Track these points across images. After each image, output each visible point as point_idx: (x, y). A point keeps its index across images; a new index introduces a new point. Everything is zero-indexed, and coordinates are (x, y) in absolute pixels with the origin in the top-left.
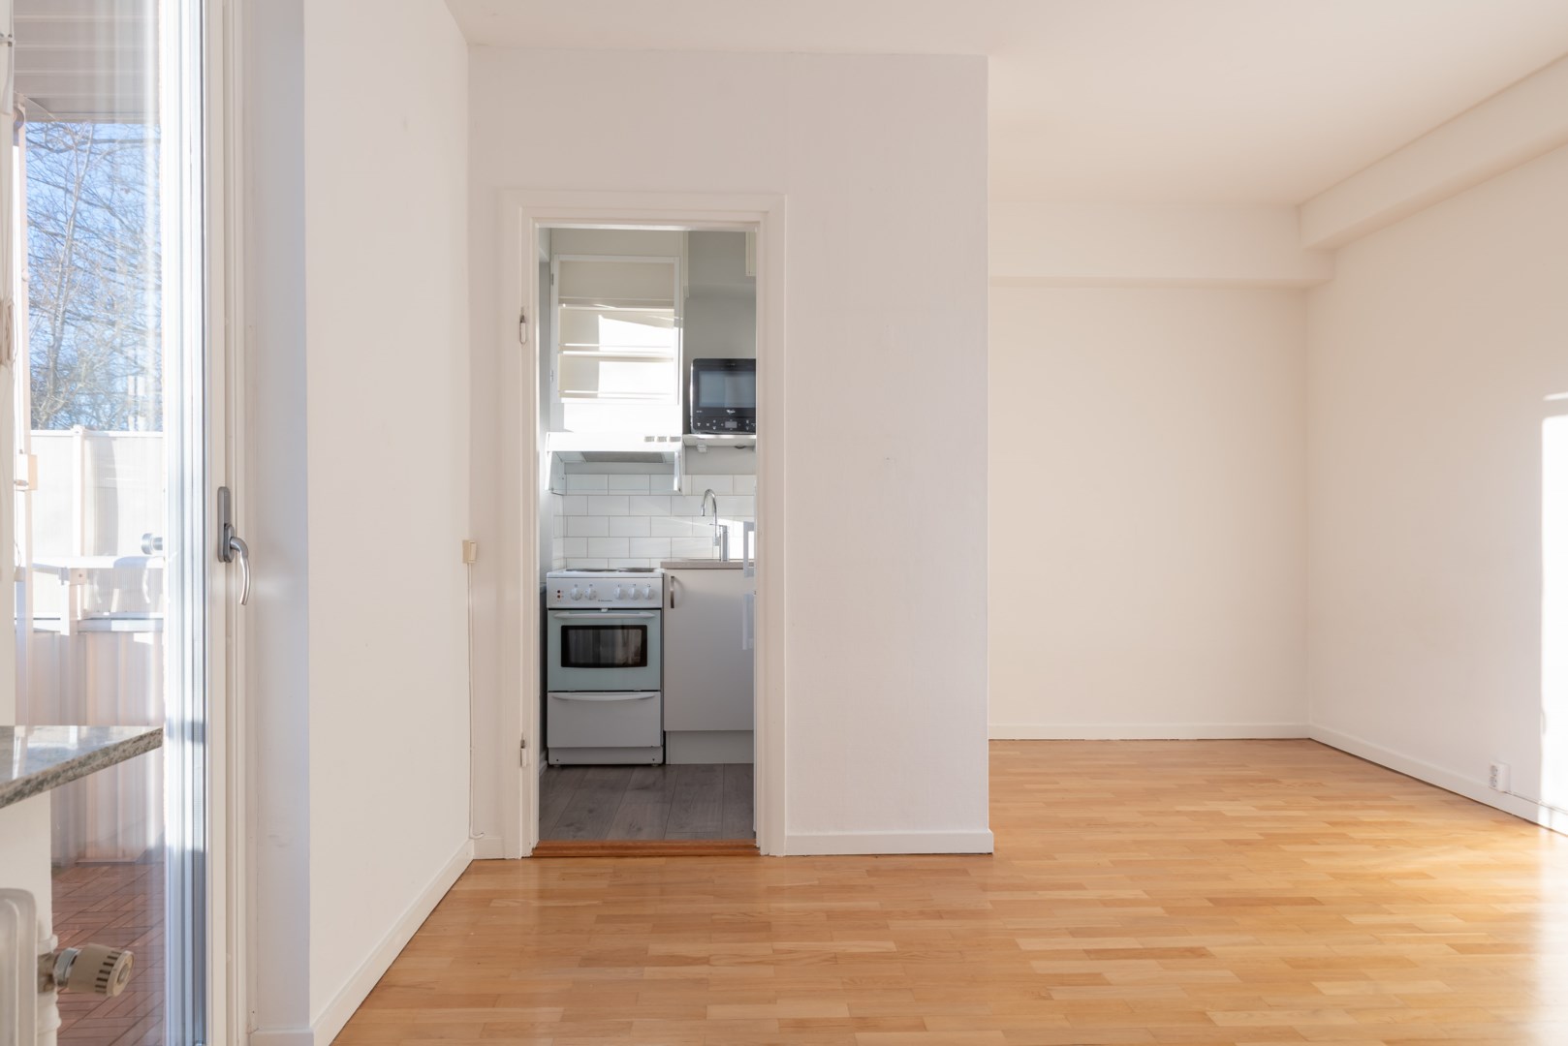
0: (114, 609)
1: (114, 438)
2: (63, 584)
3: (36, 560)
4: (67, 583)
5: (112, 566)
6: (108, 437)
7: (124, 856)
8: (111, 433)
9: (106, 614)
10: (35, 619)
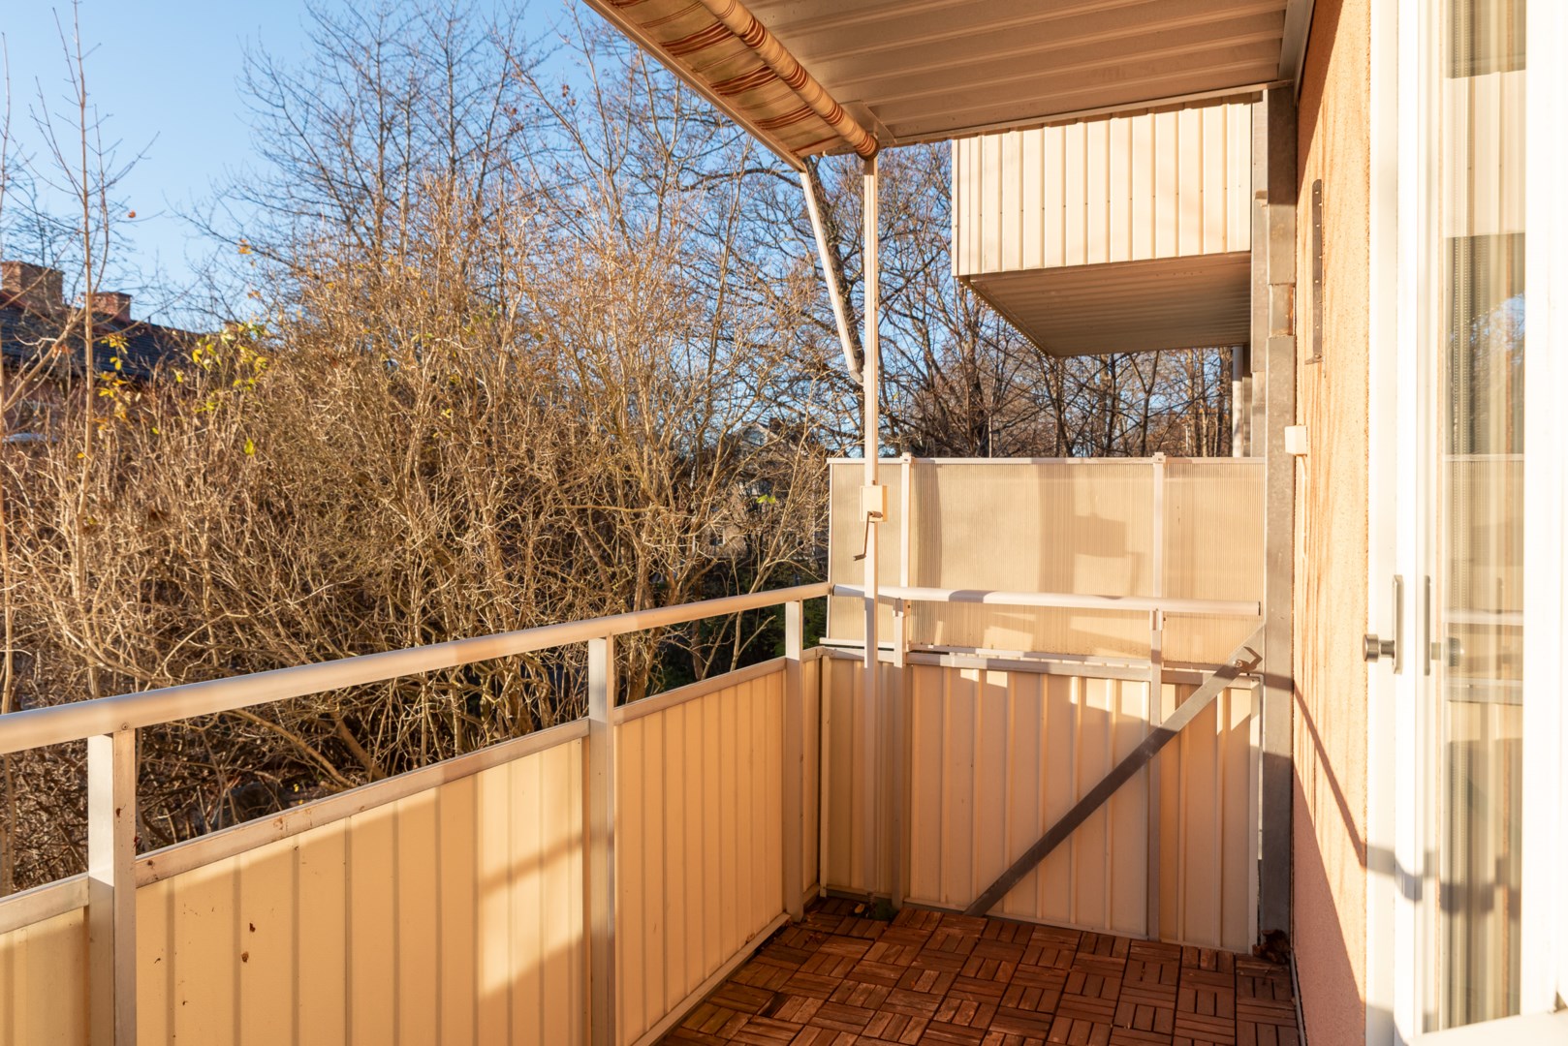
0: (938, 643)
1: (940, 465)
2: (897, 615)
3: (883, 592)
4: (901, 614)
5: (947, 600)
6: (933, 464)
7: (947, 902)
8: (938, 460)
9: (931, 647)
10: (880, 649)
